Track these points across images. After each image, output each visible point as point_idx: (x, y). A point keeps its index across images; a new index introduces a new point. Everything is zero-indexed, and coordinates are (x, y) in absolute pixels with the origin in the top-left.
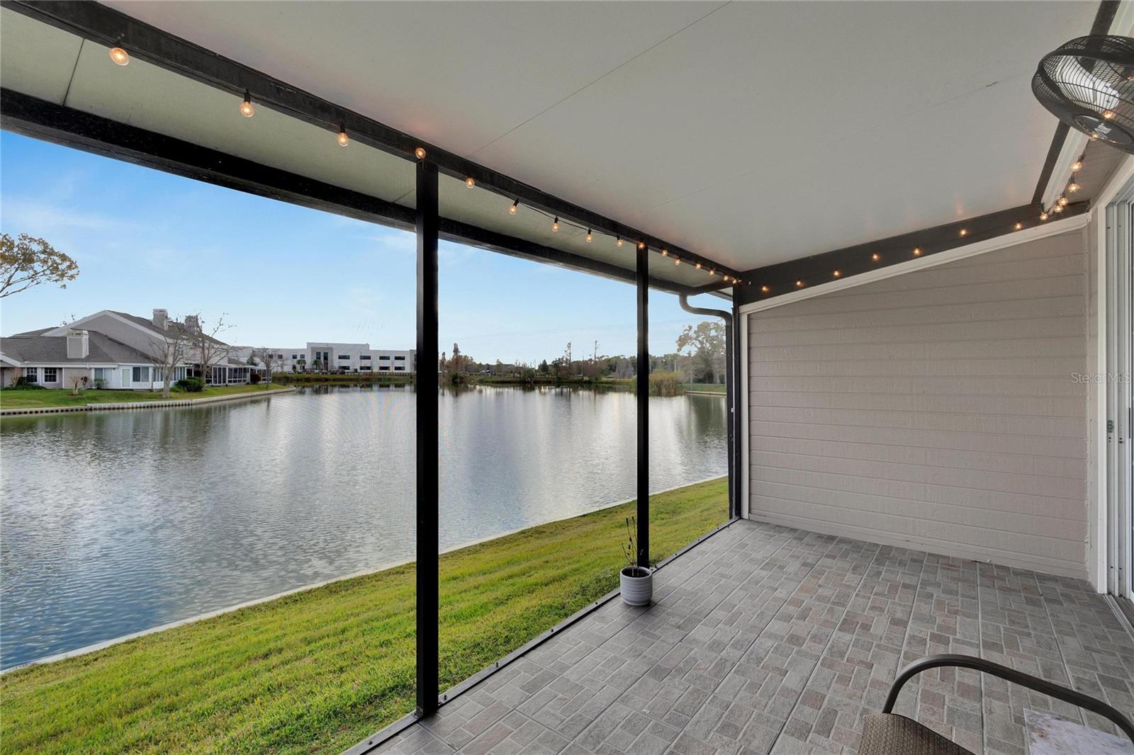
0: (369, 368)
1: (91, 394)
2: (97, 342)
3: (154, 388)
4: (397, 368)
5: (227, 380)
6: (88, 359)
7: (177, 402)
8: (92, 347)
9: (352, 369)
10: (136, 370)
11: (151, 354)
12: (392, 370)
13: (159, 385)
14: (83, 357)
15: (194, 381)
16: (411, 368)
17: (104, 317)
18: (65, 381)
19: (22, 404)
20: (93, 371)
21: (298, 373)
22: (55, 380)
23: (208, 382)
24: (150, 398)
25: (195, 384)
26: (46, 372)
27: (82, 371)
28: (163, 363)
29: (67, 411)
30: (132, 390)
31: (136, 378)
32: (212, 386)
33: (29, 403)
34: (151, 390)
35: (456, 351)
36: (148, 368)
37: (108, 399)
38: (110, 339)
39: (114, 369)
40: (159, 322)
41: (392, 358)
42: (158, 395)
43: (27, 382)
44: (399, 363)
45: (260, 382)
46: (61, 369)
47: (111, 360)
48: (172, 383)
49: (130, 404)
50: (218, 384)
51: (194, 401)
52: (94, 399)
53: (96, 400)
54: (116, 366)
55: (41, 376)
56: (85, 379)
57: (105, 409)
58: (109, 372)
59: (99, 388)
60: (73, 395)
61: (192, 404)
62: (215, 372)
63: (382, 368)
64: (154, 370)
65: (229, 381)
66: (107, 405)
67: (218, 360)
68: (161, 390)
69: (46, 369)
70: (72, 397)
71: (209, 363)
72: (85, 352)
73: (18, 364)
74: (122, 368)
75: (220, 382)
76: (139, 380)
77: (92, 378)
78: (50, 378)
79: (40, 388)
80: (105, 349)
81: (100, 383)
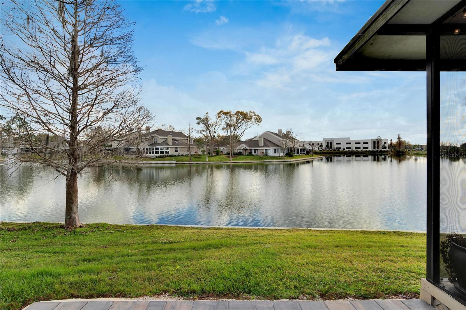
0: (350, 148)
1: (265, 157)
2: (266, 141)
4: (364, 148)
5: (300, 153)
6: (263, 147)
7: (287, 160)
8: (264, 143)
9: (342, 149)
10: (275, 149)
11: (279, 144)
12: (362, 149)
13: (281, 154)
15: (291, 153)
16: (372, 148)
17: (266, 133)
18: (259, 153)
19: (250, 160)
20: (265, 150)
21: (320, 150)
23: (294, 154)
24: (280, 159)
25: (291, 154)
27: (262, 150)
28: (282, 147)
30: (274, 156)
31: (275, 153)
34: (279, 156)
35: (399, 138)
36: (278, 149)
37: (269, 159)
38: (268, 140)
40: (279, 134)
41: (362, 143)
43: (250, 153)
44: (365, 146)
45: (310, 154)
46: (257, 150)
47: (269, 147)
48: (285, 154)
49: (274, 161)
50: (297, 155)
51: (292, 160)
52: (266, 159)
54: (270, 149)
55: (253, 151)
56: (263, 153)
58: (268, 150)
59: (266, 156)
62: (296, 150)
63: (356, 148)
64: (280, 150)
65: (300, 154)
66: (268, 161)
67: (297, 146)
68: (282, 156)
70: (260, 158)
71: (295, 147)
73: (249, 148)
74: (272, 149)
75: (297, 154)
76: (276, 153)
77: (265, 152)
78: (255, 152)
79: (253, 155)
80: (267, 143)
81: (266, 154)
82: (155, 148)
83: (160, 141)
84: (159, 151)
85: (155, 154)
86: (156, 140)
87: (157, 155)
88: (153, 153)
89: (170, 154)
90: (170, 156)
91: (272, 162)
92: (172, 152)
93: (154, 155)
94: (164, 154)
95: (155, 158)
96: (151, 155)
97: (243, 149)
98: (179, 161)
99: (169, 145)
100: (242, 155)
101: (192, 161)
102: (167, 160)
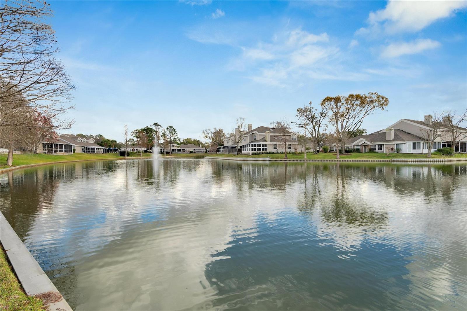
1: (394, 155)
2: (398, 133)
3: (423, 152)
6: (394, 140)
7: (435, 159)
8: (396, 135)
10: (414, 144)
11: (421, 136)
13: (425, 151)
14: (392, 139)
15: (447, 149)
17: (402, 122)
18: (385, 150)
19: (369, 158)
20: (396, 145)
22: (382, 150)
23: (457, 150)
24: (421, 157)
25: (447, 151)
26: (379, 146)
27: (391, 145)
28: (427, 140)
29: (384, 161)
30: (412, 153)
31: (414, 148)
32: (459, 153)
33: (371, 158)
34: (422, 154)
36: (420, 143)
37: (401, 157)
38: (404, 132)
39: (404, 144)
40: (427, 122)
42: (426, 156)
43: (372, 150)
46: (384, 145)
47: (403, 140)
48: (433, 151)
49: (410, 159)
50: (463, 152)
51: (446, 159)
53: (396, 157)
55: (377, 148)
56: (393, 149)
57: (399, 161)
58: (402, 145)
59: (398, 153)
60: (387, 155)
61: (444, 161)
62: (461, 145)
64: (423, 143)
66: (400, 159)
67: (463, 138)
68: (426, 154)
69: (379, 145)
70: (387, 156)
71: (457, 140)
72: (392, 137)
73: (370, 144)
74: (407, 143)
75: (465, 151)
77: (396, 148)
78: (380, 149)
79: (376, 152)
80: (401, 136)
81: (398, 151)
82: (252, 144)
83: (259, 138)
84: (256, 147)
85: (252, 150)
86: (256, 137)
87: (254, 152)
88: (250, 150)
89: (268, 151)
90: (267, 153)
91: (405, 161)
92: (270, 149)
93: (250, 152)
94: (261, 151)
95: (251, 155)
96: (248, 152)
97: (361, 145)
98: (273, 158)
99: (267, 142)
100: (360, 152)
101: (287, 158)
102: (262, 157)
